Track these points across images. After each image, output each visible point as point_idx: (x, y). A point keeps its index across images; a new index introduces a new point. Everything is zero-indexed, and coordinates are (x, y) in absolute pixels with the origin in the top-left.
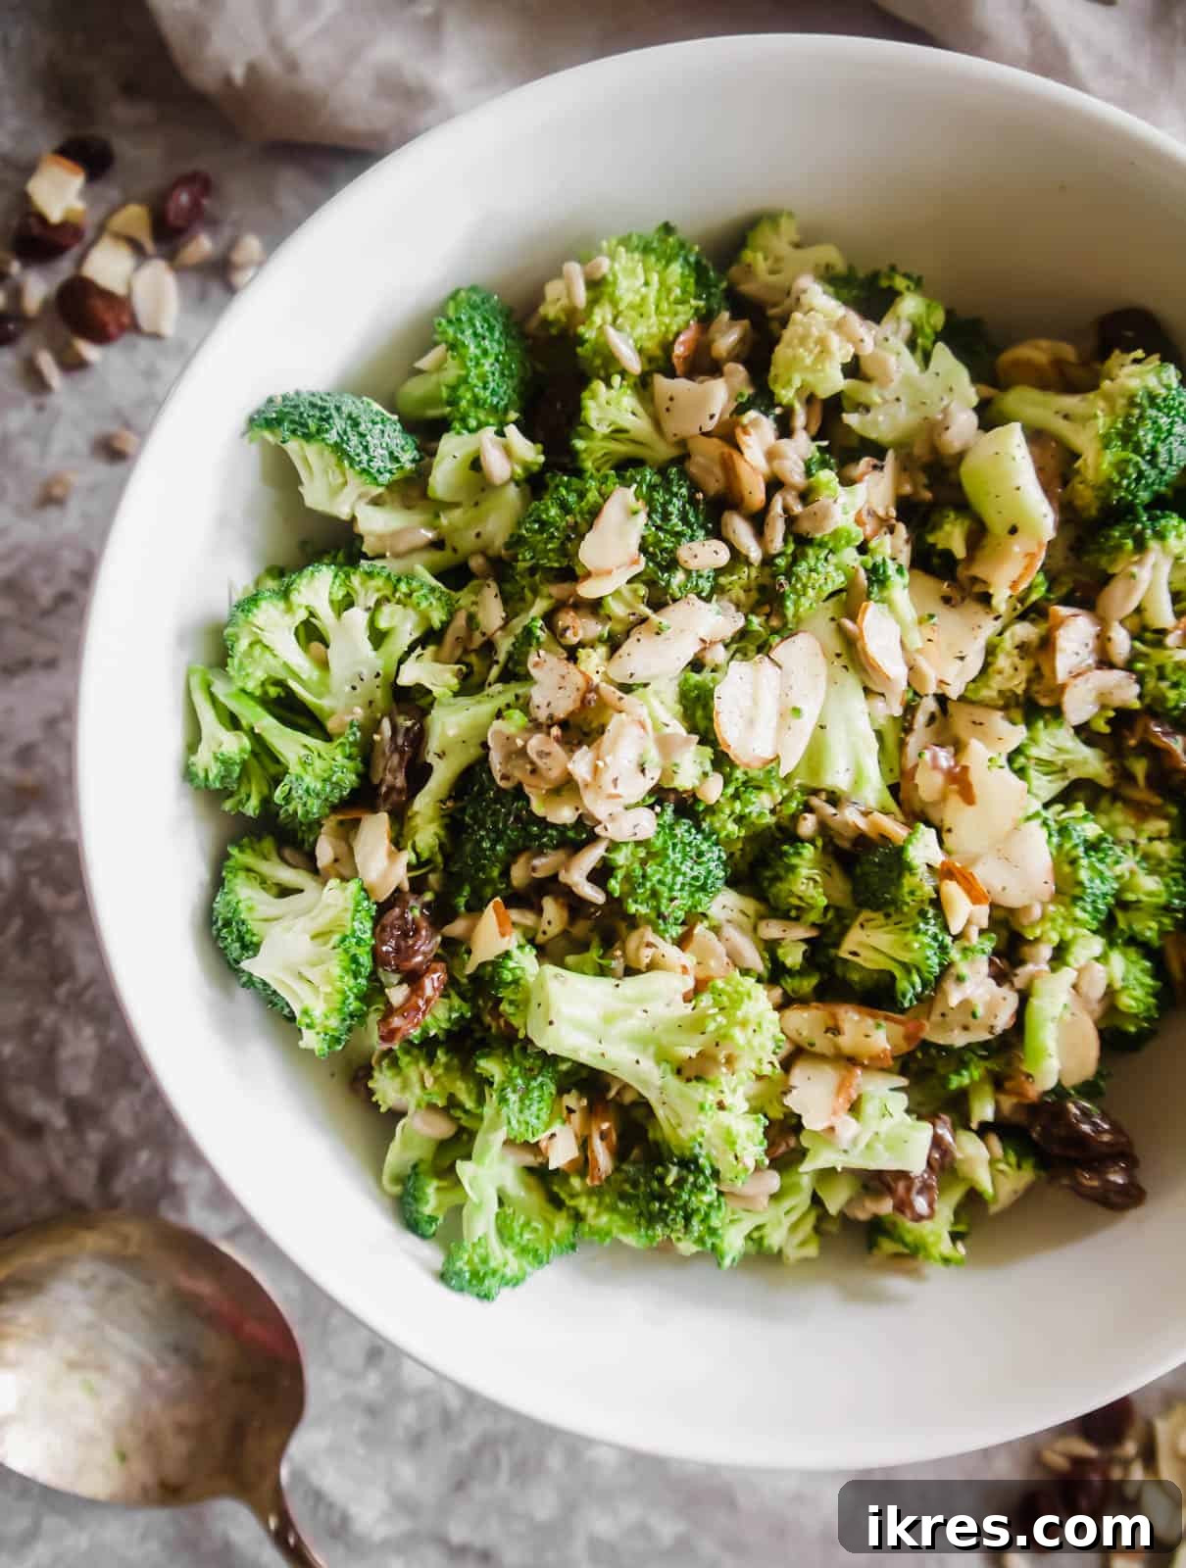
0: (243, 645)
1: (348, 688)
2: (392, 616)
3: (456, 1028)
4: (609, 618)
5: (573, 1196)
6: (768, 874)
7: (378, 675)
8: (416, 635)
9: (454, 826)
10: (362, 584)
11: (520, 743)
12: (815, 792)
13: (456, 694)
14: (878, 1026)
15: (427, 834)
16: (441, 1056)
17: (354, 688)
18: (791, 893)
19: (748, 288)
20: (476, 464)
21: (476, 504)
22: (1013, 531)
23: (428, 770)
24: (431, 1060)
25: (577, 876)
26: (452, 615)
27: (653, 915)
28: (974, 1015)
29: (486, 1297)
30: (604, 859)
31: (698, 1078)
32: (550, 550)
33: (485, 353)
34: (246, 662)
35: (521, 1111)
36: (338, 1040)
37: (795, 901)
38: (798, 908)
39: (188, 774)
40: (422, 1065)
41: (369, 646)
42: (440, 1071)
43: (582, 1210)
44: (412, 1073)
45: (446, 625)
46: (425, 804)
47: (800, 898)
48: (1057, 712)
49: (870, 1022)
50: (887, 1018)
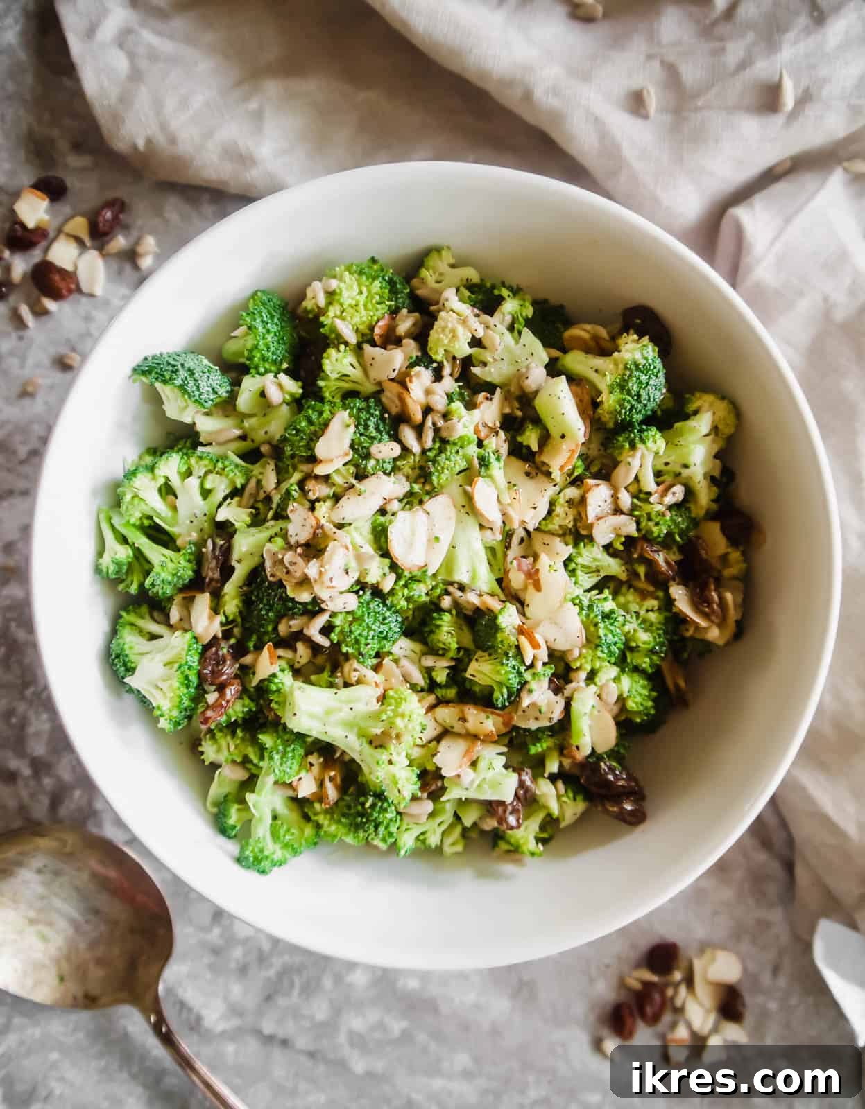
0: (128, 497)
1: (188, 522)
2: (213, 482)
3: (247, 717)
4: (334, 485)
5: (316, 814)
6: (427, 629)
7: (205, 515)
8: (227, 491)
9: (248, 602)
10: (197, 463)
11: (280, 556)
12: (451, 583)
13: (249, 526)
14: (488, 717)
15: (232, 605)
16: (239, 733)
17: (192, 522)
18: (439, 641)
19: (421, 292)
20: (263, 394)
21: (265, 415)
22: (563, 436)
23: (232, 569)
24: (234, 734)
25: (314, 630)
26: (248, 480)
27: (356, 654)
28: (540, 711)
29: (263, 872)
30: (328, 621)
31: (381, 746)
32: (302, 446)
33: (268, 331)
34: (130, 507)
35: (281, 764)
36: (179, 724)
37: (443, 646)
38: (443, 649)
39: (98, 570)
40: (229, 738)
41: (200, 498)
42: (238, 742)
43: (321, 822)
44: (223, 743)
45: (244, 487)
46: (231, 588)
47: (444, 644)
48: (591, 539)
49: (483, 715)
50: (492, 713)
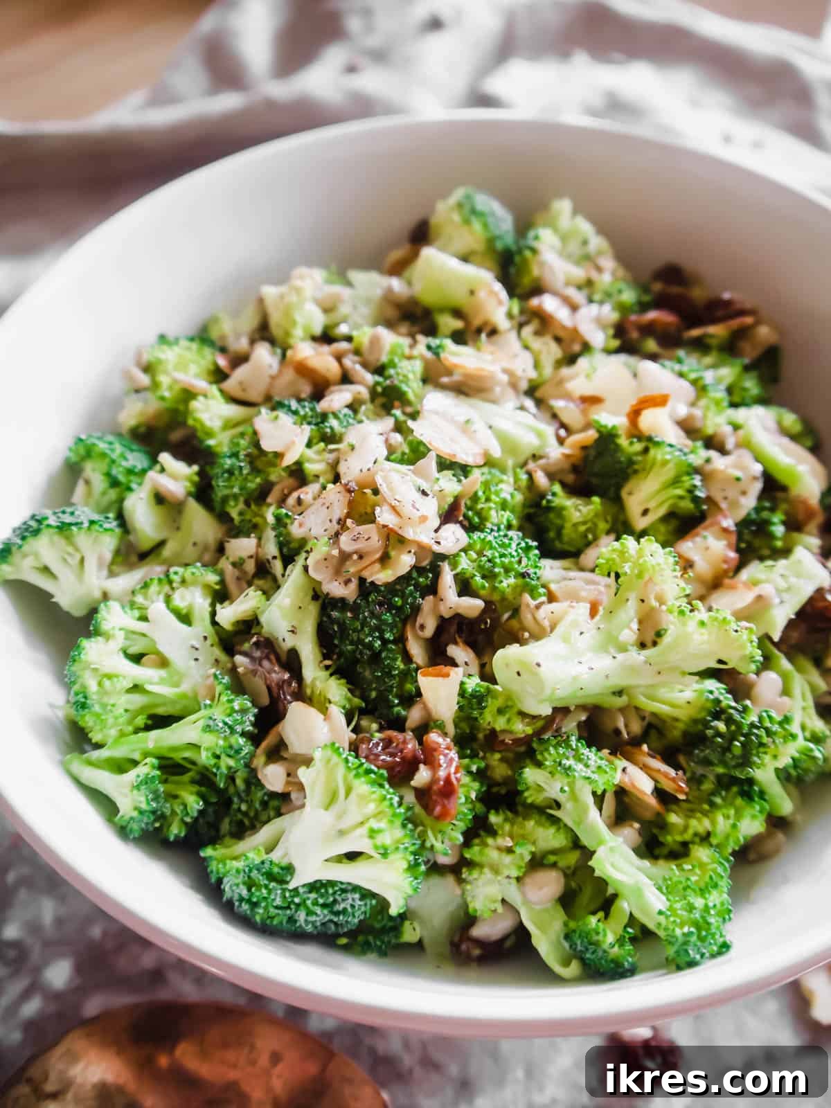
0: (93, 686)
1: (193, 663)
2: (183, 598)
4: (317, 476)
7: (205, 638)
8: (209, 601)
10: (146, 598)
11: (335, 552)
13: (268, 599)
14: (705, 537)
17: (196, 660)
18: (575, 525)
20: (160, 499)
21: (178, 529)
23: (294, 654)
25: (452, 600)
26: (221, 573)
27: (520, 581)
28: (738, 479)
30: (456, 576)
32: (248, 474)
34: (105, 700)
35: (587, 766)
36: (417, 864)
37: (582, 528)
38: (588, 530)
40: (490, 841)
41: (184, 627)
43: (701, 830)
45: (222, 582)
46: (313, 671)
47: (584, 523)
49: (698, 539)
50: (706, 528)
